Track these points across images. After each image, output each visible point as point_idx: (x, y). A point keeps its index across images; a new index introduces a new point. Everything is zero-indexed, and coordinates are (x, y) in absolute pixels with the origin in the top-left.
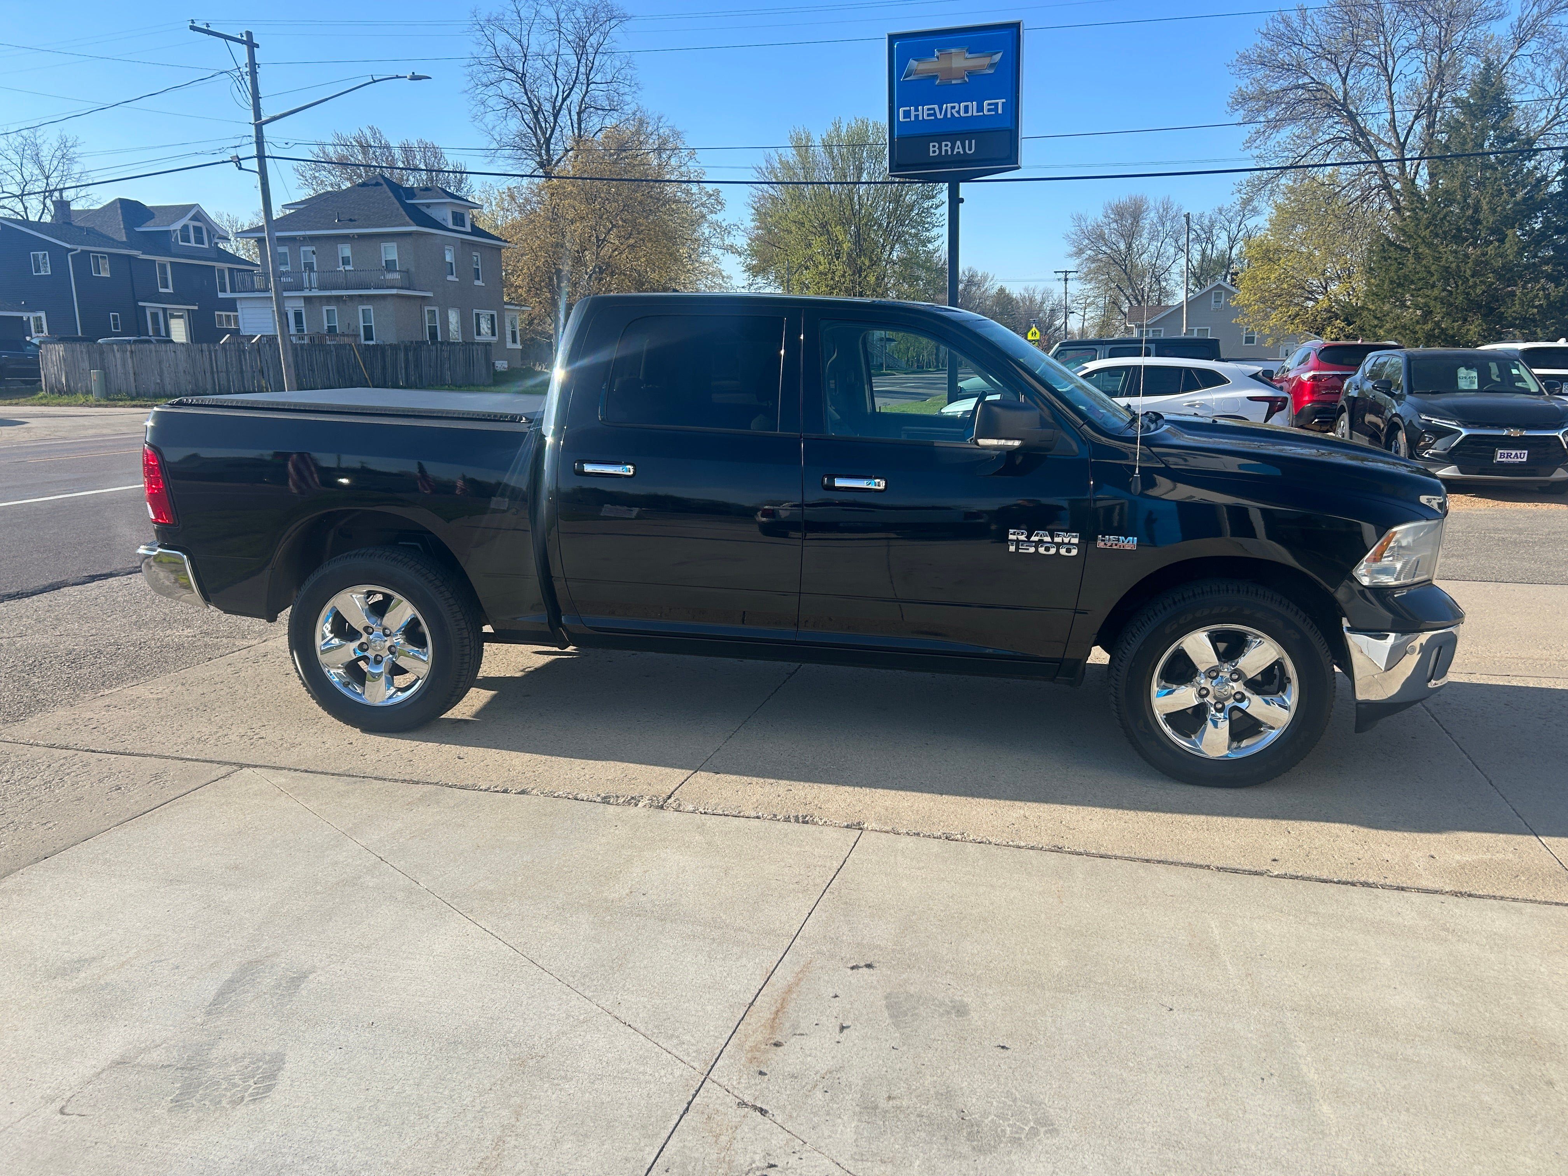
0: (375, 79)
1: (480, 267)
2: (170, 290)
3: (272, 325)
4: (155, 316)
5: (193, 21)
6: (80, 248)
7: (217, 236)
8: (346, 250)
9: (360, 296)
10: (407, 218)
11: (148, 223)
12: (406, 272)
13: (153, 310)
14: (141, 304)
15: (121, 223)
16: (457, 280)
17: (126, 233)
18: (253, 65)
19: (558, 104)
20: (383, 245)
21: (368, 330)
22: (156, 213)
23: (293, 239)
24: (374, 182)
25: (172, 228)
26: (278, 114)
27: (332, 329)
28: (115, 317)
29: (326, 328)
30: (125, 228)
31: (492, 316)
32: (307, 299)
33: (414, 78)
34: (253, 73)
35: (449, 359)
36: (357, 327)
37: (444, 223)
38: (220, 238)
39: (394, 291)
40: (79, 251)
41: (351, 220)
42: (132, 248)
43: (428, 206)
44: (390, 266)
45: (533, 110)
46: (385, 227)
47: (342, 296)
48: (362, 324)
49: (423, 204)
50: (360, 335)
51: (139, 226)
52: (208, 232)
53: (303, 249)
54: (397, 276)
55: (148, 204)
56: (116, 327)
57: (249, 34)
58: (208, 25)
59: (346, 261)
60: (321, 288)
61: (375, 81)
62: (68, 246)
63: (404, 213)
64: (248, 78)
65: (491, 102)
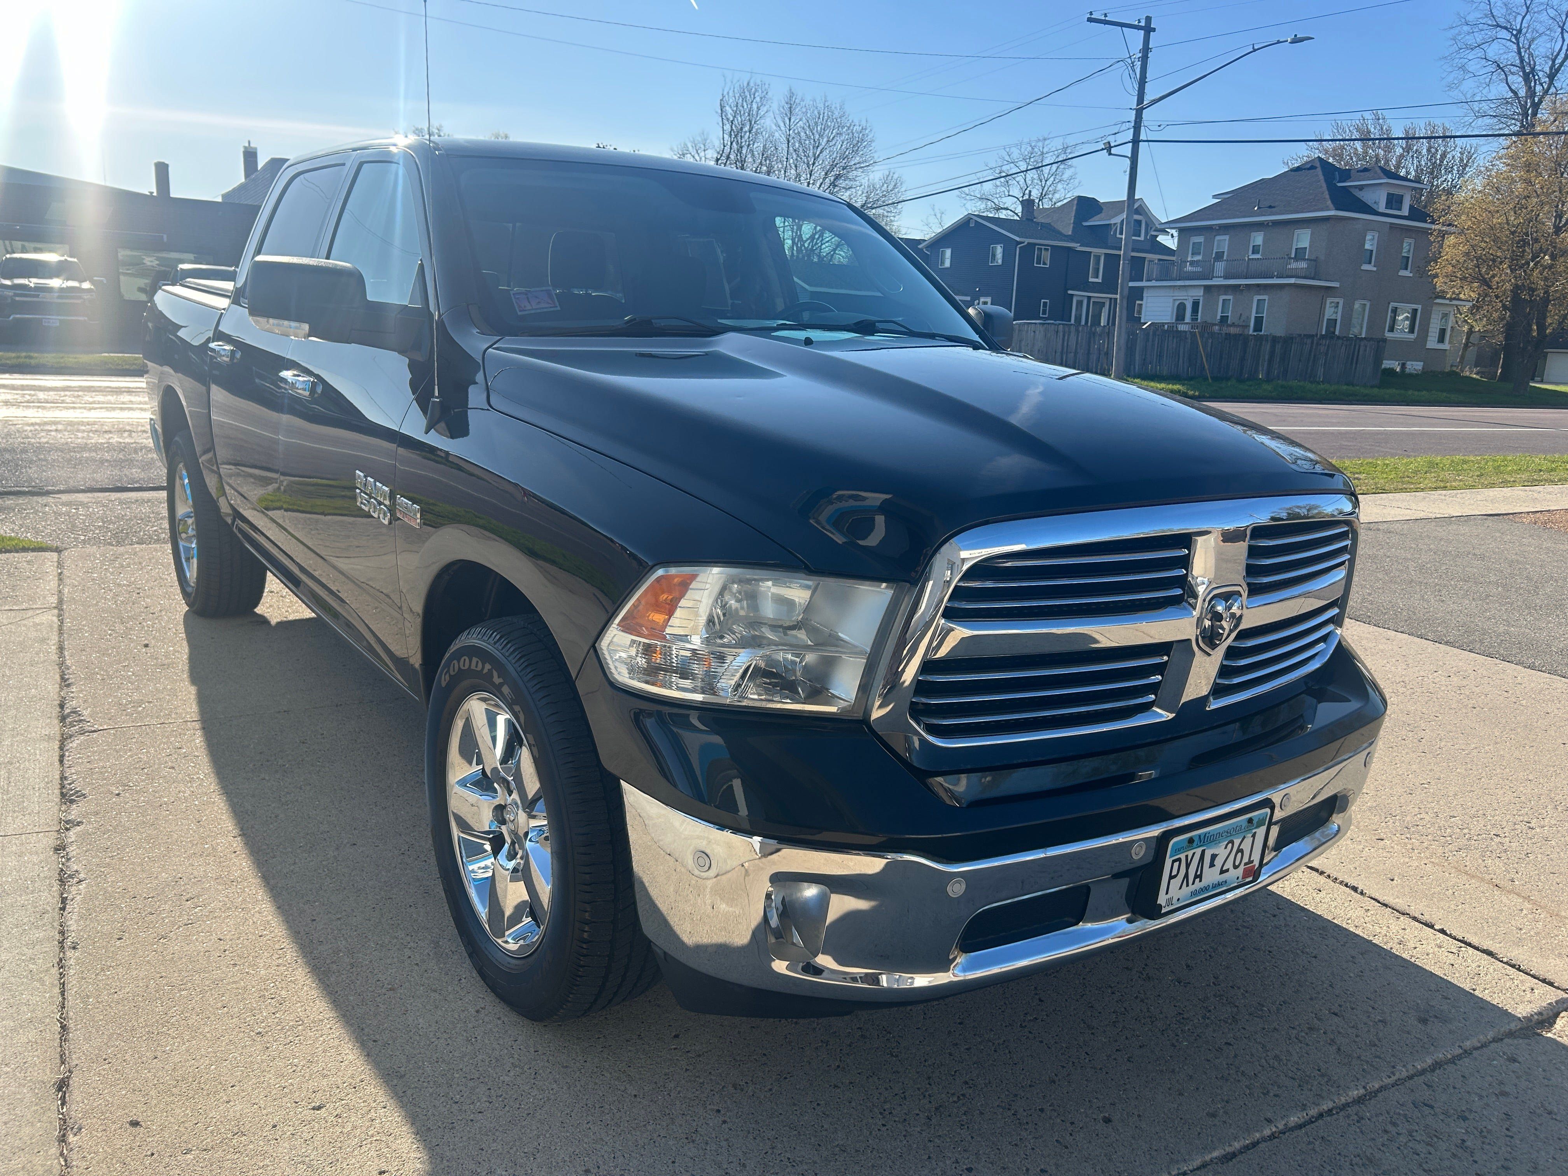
0: (1256, 47)
1: (1411, 256)
2: (1099, 280)
3: (1170, 313)
4: (1080, 303)
5: (1091, 13)
6: (1027, 241)
7: (1153, 229)
8: (1258, 238)
9: (1258, 285)
10: (1329, 202)
11: (1095, 218)
12: (1315, 261)
13: (1080, 298)
14: (1070, 292)
15: (1073, 218)
16: (1375, 269)
17: (1073, 227)
18: (1146, 50)
19: (1559, 61)
20: (1297, 232)
21: (1259, 321)
22: (1104, 208)
23: (1210, 228)
24: (1308, 166)
25: (1113, 221)
26: (1158, 96)
27: (1224, 319)
28: (1045, 303)
29: (1219, 317)
30: (1074, 223)
31: (1415, 311)
32: (1207, 288)
33: (1296, 40)
34: (1144, 59)
35: (1326, 354)
36: (1249, 318)
37: (1375, 207)
38: (1157, 230)
39: (1292, 281)
40: (1026, 243)
41: (1270, 207)
42: (1073, 241)
43: (1361, 188)
44: (1300, 254)
45: (1524, 72)
46: (1302, 212)
47: (1240, 285)
48: (1254, 315)
49: (1355, 187)
50: (1249, 326)
51: (1086, 221)
52: (1147, 225)
53: (1218, 238)
54: (1303, 265)
55: (1102, 200)
56: (1044, 313)
57: (1148, 19)
58: (1106, 15)
59: (1256, 250)
60: (1226, 277)
61: (1255, 50)
62: (1018, 239)
63: (1328, 197)
64: (1138, 64)
65: (1472, 67)
